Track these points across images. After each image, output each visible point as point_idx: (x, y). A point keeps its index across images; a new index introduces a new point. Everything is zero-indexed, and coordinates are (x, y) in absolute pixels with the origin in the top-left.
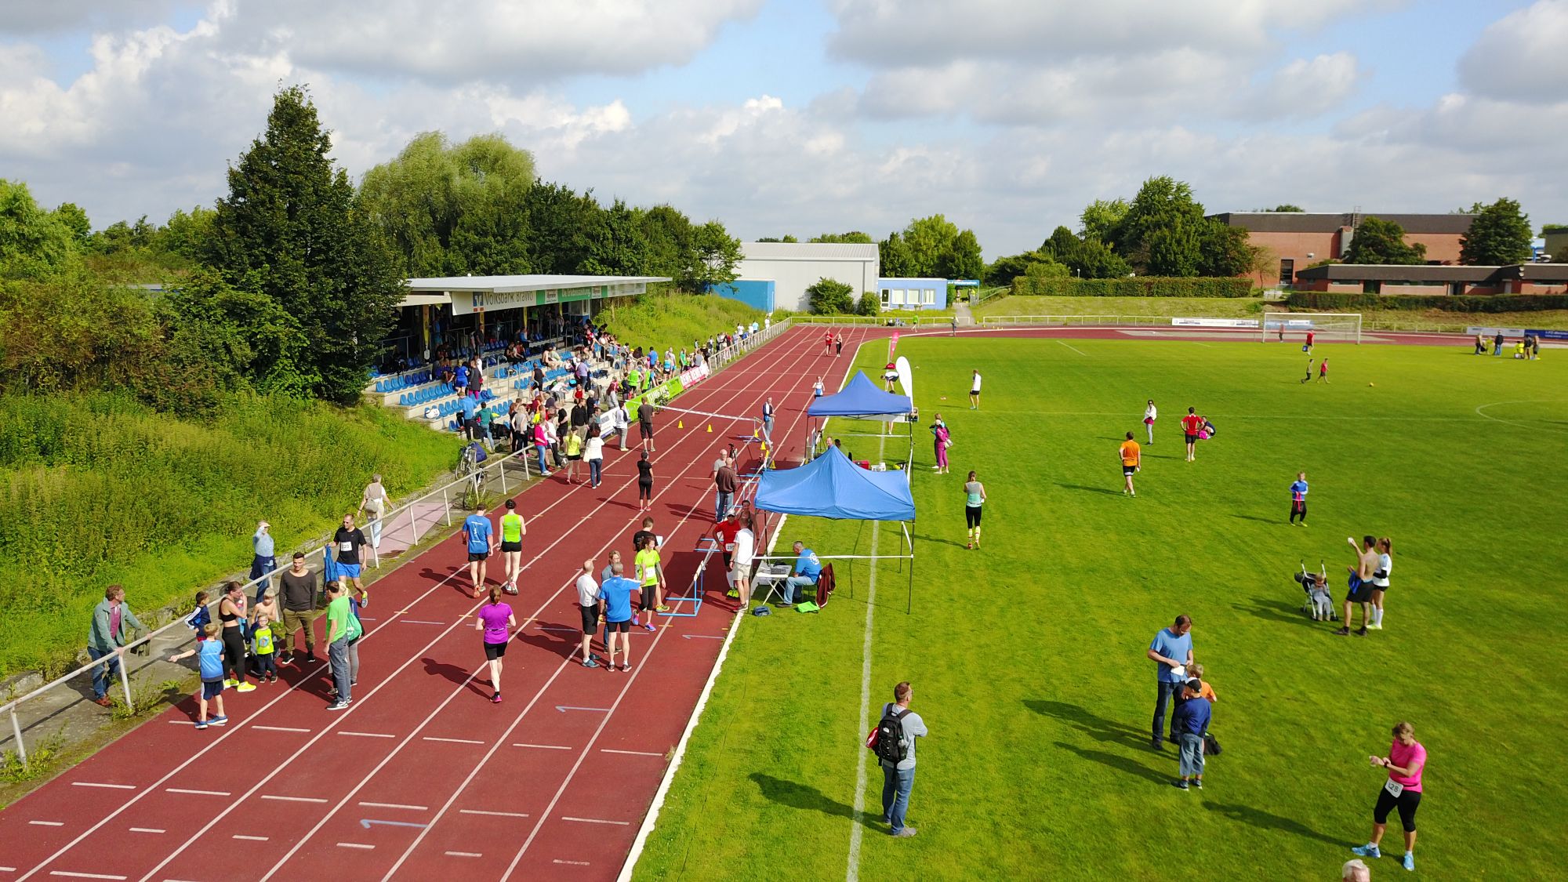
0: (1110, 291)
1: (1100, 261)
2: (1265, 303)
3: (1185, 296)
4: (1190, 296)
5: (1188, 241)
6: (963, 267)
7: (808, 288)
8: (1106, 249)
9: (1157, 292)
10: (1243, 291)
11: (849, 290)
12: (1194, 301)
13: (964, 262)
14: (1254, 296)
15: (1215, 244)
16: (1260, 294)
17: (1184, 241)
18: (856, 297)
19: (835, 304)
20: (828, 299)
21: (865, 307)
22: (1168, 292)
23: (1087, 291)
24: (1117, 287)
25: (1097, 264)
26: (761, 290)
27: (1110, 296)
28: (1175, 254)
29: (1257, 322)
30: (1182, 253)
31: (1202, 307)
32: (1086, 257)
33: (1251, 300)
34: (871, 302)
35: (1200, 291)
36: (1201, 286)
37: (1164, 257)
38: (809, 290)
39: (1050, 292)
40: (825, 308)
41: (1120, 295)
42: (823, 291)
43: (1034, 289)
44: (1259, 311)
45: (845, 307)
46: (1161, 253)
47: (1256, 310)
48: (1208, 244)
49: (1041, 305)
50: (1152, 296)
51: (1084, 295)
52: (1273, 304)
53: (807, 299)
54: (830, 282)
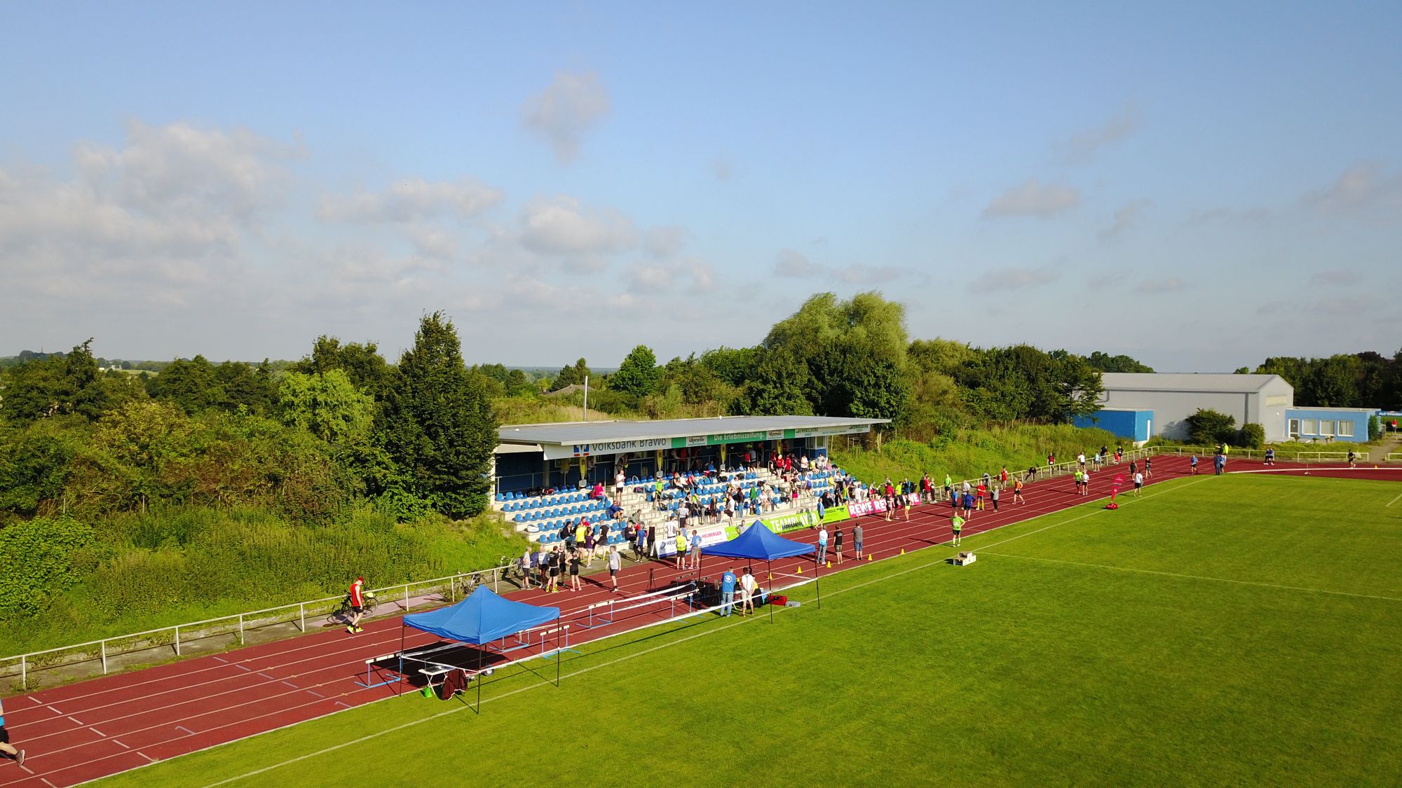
7: (1185, 418)
18: (1236, 427)
19: (1214, 435)
20: (1206, 429)
21: (1244, 437)
26: (1125, 419)
34: (1252, 434)
38: (1187, 420)
42: (1200, 422)
53: (1184, 429)
54: (1209, 413)
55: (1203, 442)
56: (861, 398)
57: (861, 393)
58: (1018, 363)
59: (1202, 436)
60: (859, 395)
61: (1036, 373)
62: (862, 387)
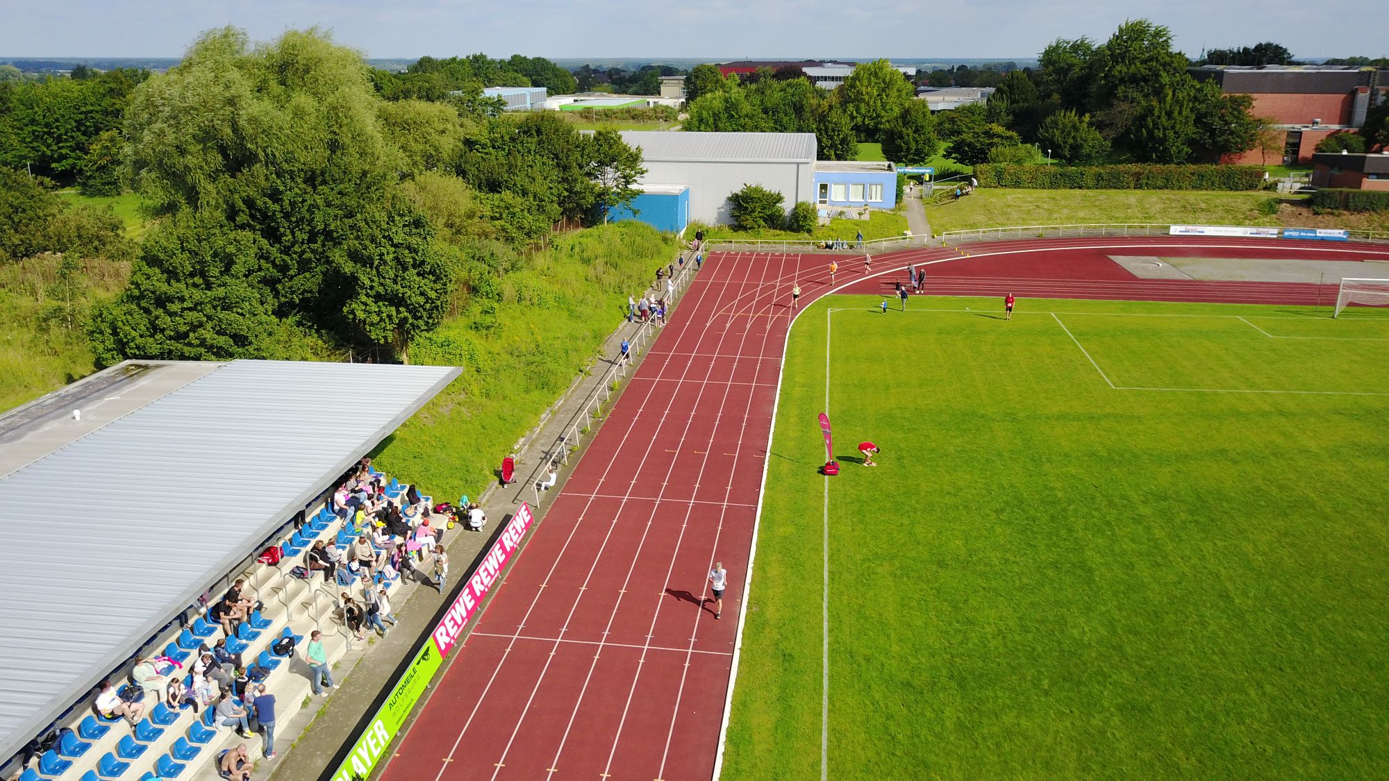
0: (1091, 183)
1: (1074, 137)
2: (1280, 201)
3: (1180, 188)
4: (1187, 188)
5: (1180, 113)
6: (913, 146)
7: (729, 195)
8: (1081, 122)
9: (1147, 184)
10: (1251, 180)
11: (779, 199)
12: (1193, 196)
13: (914, 139)
14: (1265, 188)
15: (1212, 116)
16: (1272, 187)
17: (1176, 113)
18: (787, 207)
19: (760, 217)
20: (753, 211)
21: (798, 222)
22: (1159, 183)
23: (1061, 182)
24: (1099, 177)
25: (1071, 141)
26: (670, 204)
27: (1088, 188)
28: (1165, 129)
29: (1275, 231)
30: (1173, 127)
31: (1203, 206)
32: (1057, 133)
33: (1263, 196)
34: (805, 217)
35: (1200, 183)
36: (1202, 176)
37: (1150, 133)
38: (729, 199)
39: (1017, 184)
40: (749, 223)
41: (1102, 188)
42: (747, 203)
43: (1000, 180)
44: (1275, 213)
45: (774, 221)
46: (1147, 127)
47: (1270, 208)
48: (1205, 116)
49: (1009, 206)
50: (1140, 188)
51: (1058, 187)
52: (1292, 203)
53: (726, 210)
54: (756, 190)
55: (752, 229)
56: (372, 288)
57: (372, 281)
58: (540, 139)
59: (749, 220)
60: (367, 283)
61: (568, 156)
62: (371, 267)
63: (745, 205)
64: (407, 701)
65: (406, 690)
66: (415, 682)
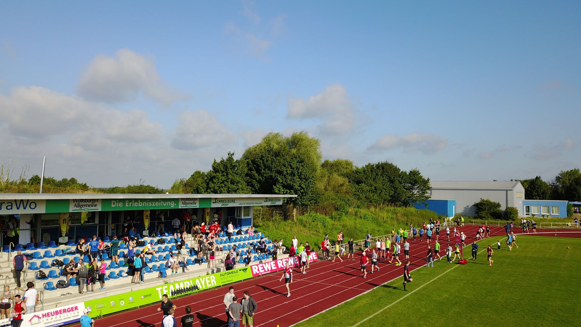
7: (474, 204)
18: (502, 209)
19: (489, 213)
20: (485, 210)
21: (507, 215)
26: (443, 204)
34: (511, 213)
45: (495, 215)
53: (472, 209)
54: (487, 201)
55: (484, 217)
58: (383, 172)
59: (483, 214)
61: (394, 178)
63: (481, 207)
64: (229, 279)
65: (230, 275)
66: (236, 275)
